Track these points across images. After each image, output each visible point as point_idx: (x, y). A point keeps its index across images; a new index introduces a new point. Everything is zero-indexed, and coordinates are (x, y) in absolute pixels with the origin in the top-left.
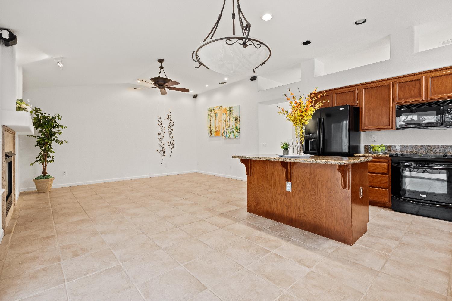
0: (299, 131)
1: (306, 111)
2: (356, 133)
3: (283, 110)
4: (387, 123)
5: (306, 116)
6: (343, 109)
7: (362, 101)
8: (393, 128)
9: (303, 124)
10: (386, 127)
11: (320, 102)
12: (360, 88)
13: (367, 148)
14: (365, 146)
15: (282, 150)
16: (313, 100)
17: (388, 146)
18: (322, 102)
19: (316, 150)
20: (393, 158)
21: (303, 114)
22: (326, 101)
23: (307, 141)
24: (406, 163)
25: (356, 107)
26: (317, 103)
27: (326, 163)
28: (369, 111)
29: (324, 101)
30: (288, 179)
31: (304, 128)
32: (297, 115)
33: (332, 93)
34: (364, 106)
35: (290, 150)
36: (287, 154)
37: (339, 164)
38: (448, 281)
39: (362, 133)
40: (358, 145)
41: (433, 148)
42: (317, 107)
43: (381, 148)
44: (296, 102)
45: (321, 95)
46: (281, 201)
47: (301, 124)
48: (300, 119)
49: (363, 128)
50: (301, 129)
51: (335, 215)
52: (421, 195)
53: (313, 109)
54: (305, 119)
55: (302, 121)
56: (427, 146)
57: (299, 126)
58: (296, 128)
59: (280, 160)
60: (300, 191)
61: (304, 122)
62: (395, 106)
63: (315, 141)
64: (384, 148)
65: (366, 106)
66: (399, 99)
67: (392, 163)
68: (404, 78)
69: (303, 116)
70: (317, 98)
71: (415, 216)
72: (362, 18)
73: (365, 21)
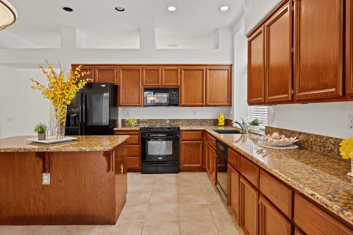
0: (59, 111)
1: (68, 89)
2: (115, 108)
3: (38, 84)
4: (138, 101)
5: (67, 95)
6: (104, 86)
7: (120, 80)
8: (141, 106)
9: (64, 103)
10: (137, 105)
11: (84, 80)
12: (119, 68)
13: (123, 121)
14: (122, 119)
15: (36, 134)
16: (76, 78)
17: (138, 119)
18: (85, 80)
19: (78, 126)
20: (143, 131)
21: (64, 92)
22: (90, 79)
23: (68, 117)
24: (150, 134)
25: (115, 84)
26: (81, 81)
27: (92, 150)
28: (125, 90)
29: (87, 80)
30: (44, 171)
31: (66, 108)
32: (56, 93)
33: (94, 68)
34: (121, 85)
35: (48, 133)
36: (44, 139)
37: (105, 151)
38: (179, 229)
39: (120, 108)
40: (117, 118)
41: (164, 121)
42: (80, 86)
43: (134, 121)
44: (55, 77)
45: (85, 73)
46: (35, 198)
47: (62, 103)
48: (61, 97)
49: (120, 105)
50: (62, 109)
51: (100, 200)
52: (159, 158)
53: (76, 88)
54: (66, 97)
55: (64, 100)
56: (162, 119)
57: (60, 105)
58: (56, 108)
59: (34, 150)
60: (61, 181)
61: (66, 101)
62: (143, 87)
63: (78, 116)
64: (136, 122)
65: (123, 85)
66: (146, 83)
67: (141, 135)
68: (149, 67)
69: (65, 94)
70: (81, 75)
71: (155, 175)
72: (121, 7)
73: (124, 10)
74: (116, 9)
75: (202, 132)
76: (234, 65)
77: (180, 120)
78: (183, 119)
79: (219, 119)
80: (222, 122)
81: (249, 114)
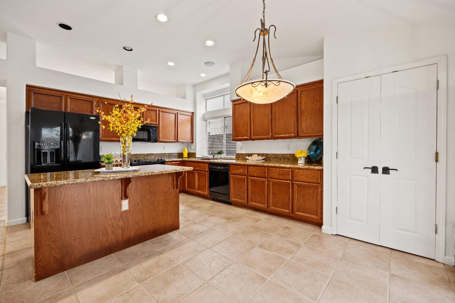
6: (94, 118)
46: (113, 226)
56: (136, 154)
72: (129, 46)
73: (132, 50)
74: (124, 48)
75: (180, 163)
76: (196, 113)
77: (153, 154)
78: (155, 154)
79: (184, 152)
80: (185, 155)
81: (205, 148)
